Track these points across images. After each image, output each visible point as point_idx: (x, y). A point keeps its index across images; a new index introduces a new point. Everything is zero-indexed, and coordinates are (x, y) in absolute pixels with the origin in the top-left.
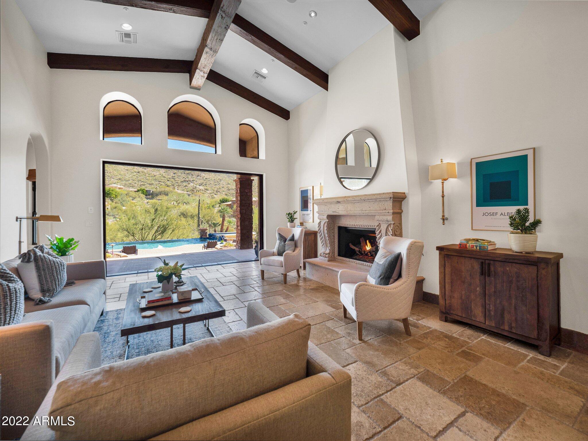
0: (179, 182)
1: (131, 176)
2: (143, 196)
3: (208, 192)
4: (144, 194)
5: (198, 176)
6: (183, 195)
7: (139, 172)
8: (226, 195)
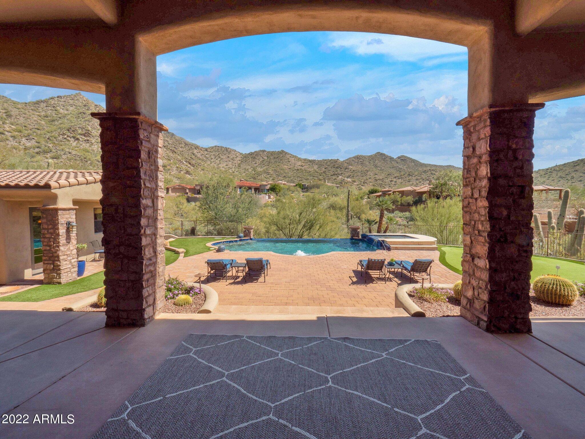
0: (329, 175)
2: (299, 189)
3: (356, 184)
4: (301, 188)
5: (346, 169)
6: (332, 187)
7: (298, 170)
8: (374, 185)
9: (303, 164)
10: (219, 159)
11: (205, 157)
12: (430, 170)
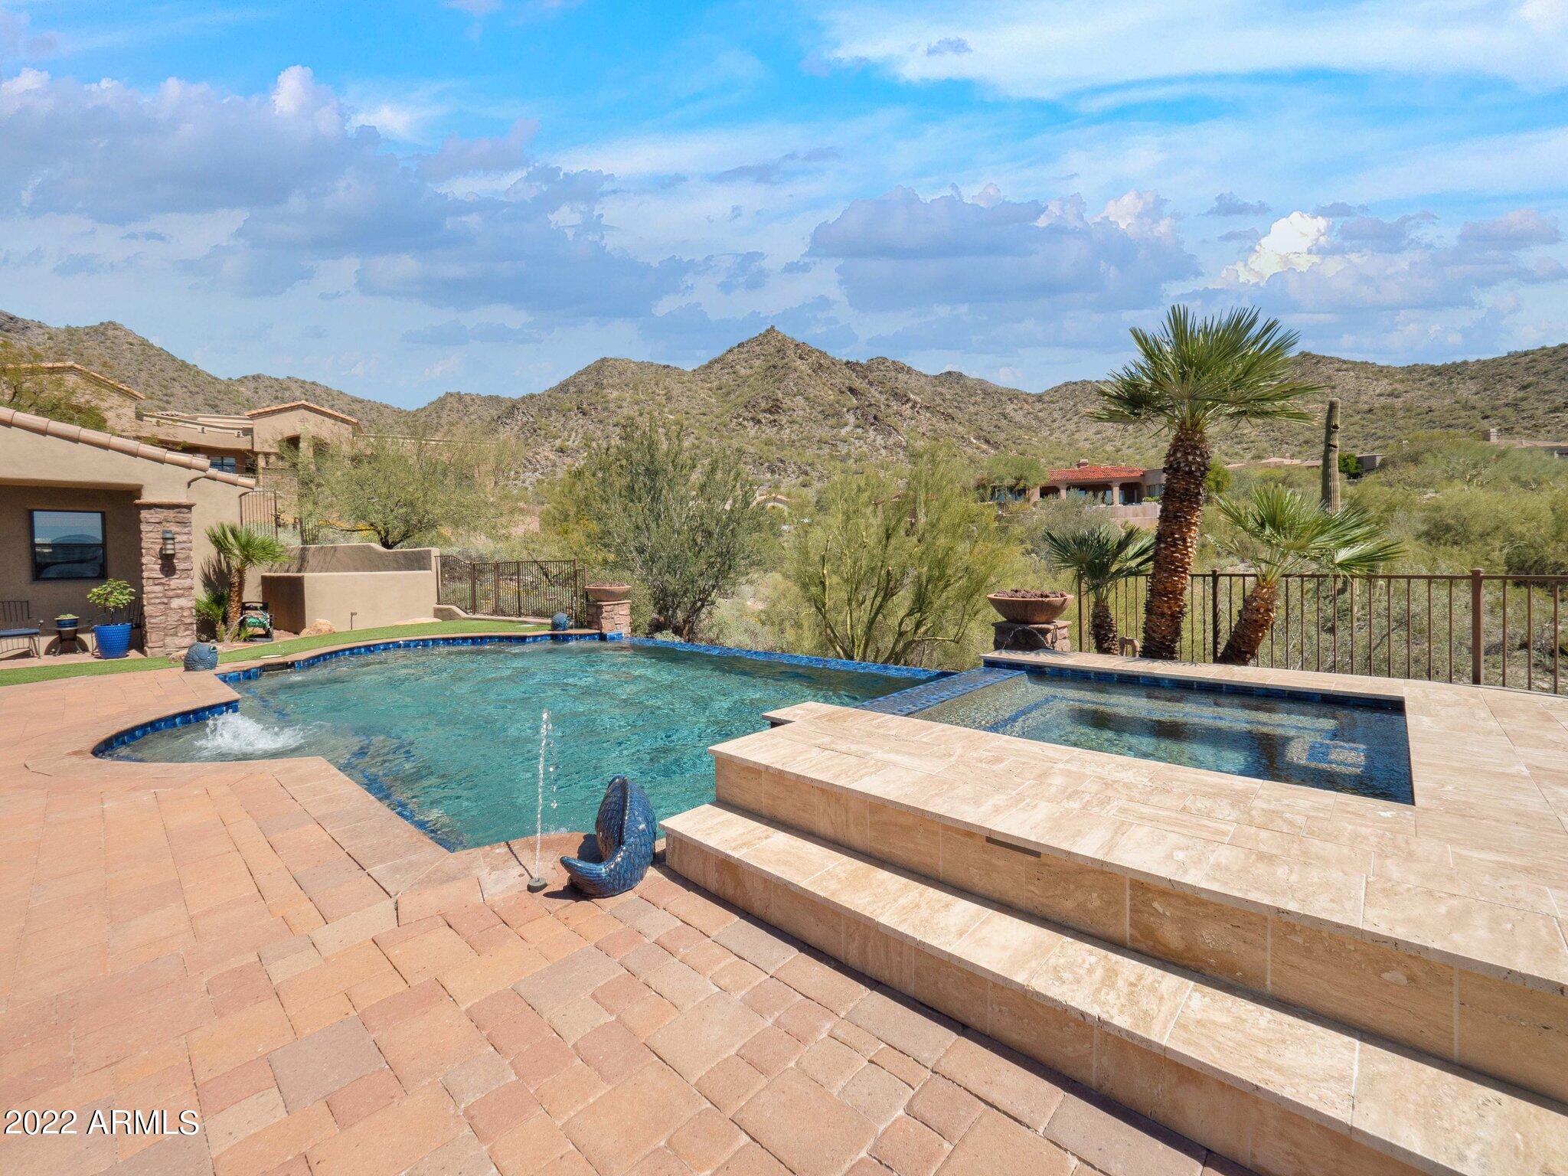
9: (1398, 386)
10: (1076, 419)
11: (1036, 418)
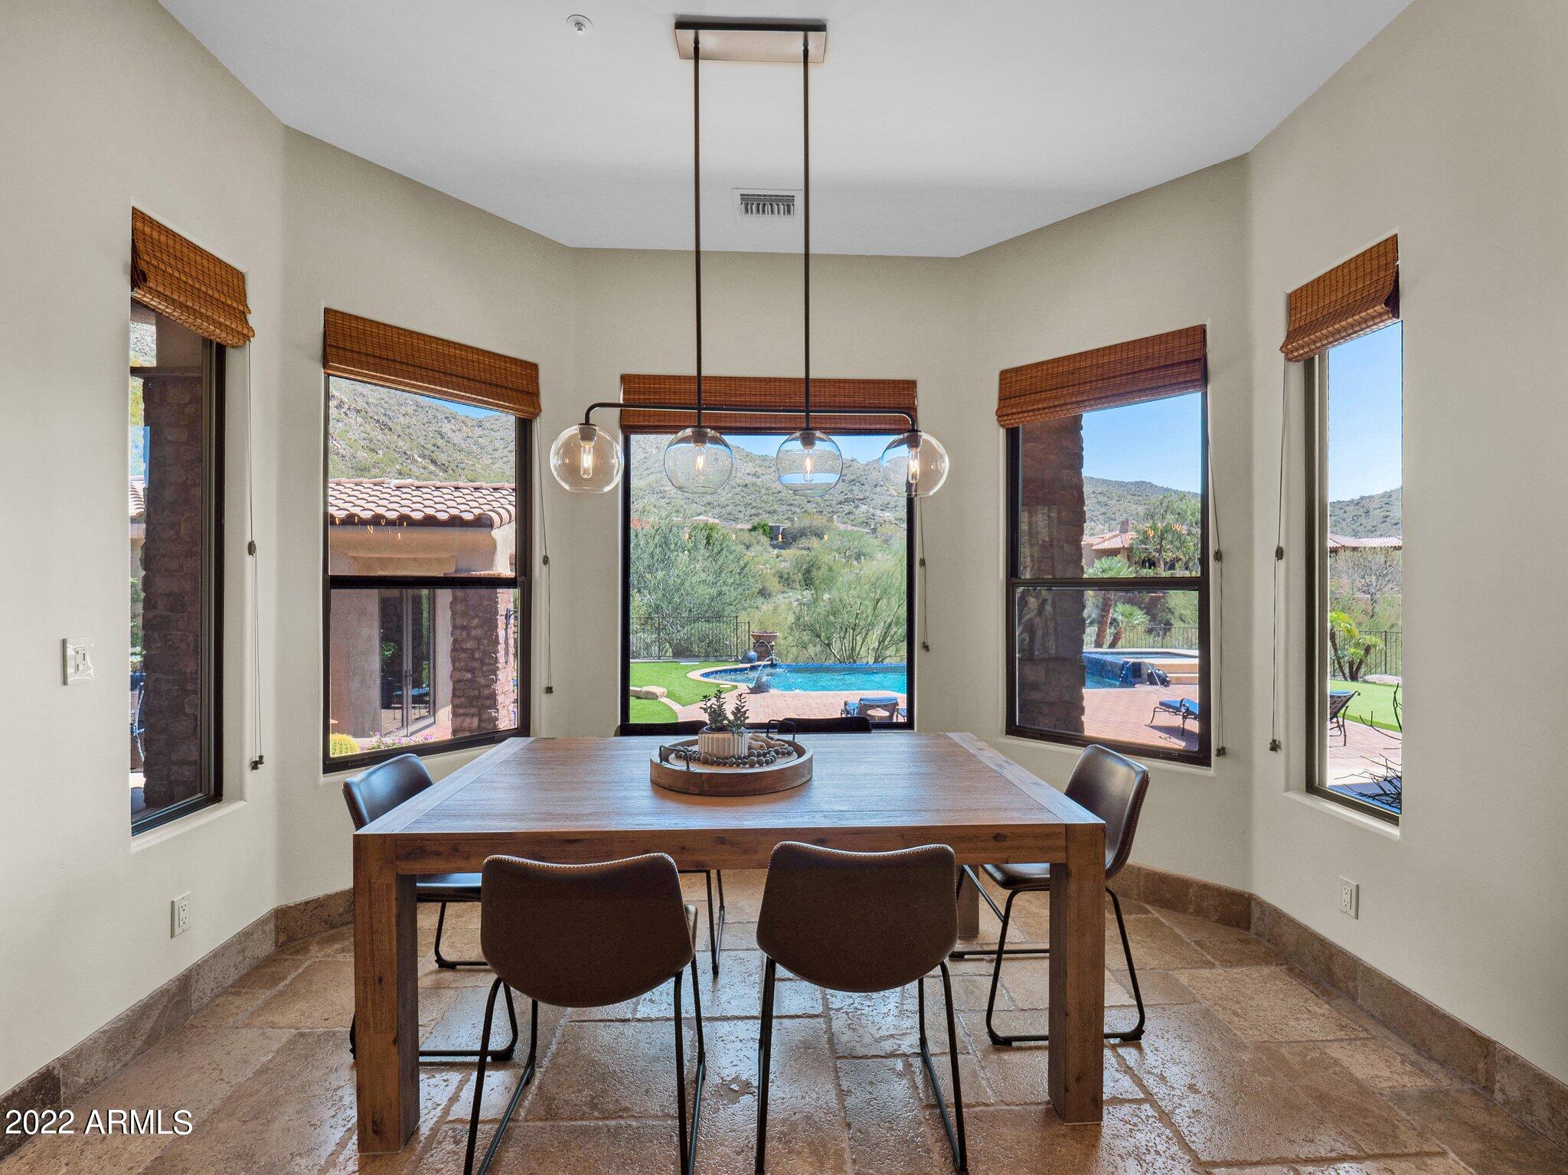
0: (834, 503)
1: (730, 495)
2: (763, 540)
4: (766, 536)
7: (746, 485)
12: (1094, 492)
